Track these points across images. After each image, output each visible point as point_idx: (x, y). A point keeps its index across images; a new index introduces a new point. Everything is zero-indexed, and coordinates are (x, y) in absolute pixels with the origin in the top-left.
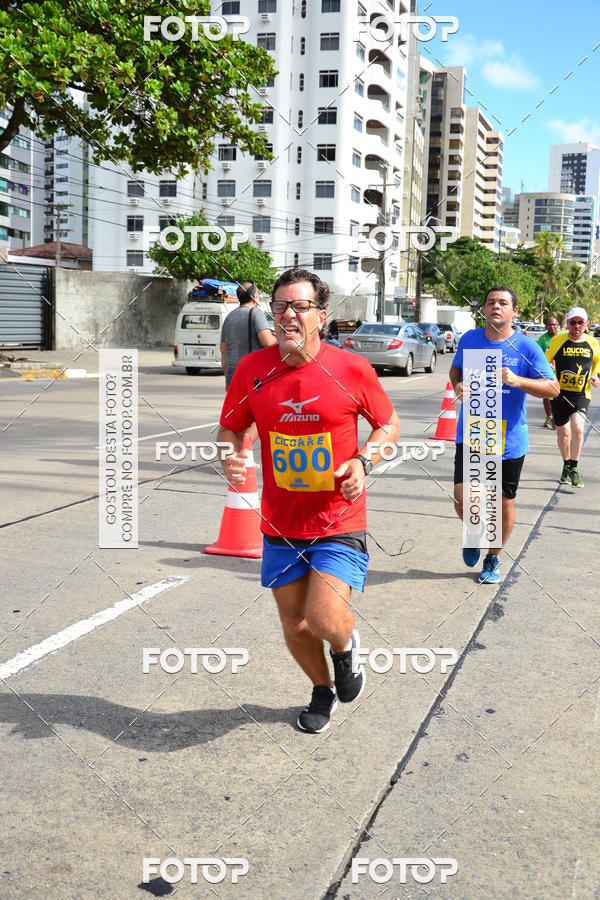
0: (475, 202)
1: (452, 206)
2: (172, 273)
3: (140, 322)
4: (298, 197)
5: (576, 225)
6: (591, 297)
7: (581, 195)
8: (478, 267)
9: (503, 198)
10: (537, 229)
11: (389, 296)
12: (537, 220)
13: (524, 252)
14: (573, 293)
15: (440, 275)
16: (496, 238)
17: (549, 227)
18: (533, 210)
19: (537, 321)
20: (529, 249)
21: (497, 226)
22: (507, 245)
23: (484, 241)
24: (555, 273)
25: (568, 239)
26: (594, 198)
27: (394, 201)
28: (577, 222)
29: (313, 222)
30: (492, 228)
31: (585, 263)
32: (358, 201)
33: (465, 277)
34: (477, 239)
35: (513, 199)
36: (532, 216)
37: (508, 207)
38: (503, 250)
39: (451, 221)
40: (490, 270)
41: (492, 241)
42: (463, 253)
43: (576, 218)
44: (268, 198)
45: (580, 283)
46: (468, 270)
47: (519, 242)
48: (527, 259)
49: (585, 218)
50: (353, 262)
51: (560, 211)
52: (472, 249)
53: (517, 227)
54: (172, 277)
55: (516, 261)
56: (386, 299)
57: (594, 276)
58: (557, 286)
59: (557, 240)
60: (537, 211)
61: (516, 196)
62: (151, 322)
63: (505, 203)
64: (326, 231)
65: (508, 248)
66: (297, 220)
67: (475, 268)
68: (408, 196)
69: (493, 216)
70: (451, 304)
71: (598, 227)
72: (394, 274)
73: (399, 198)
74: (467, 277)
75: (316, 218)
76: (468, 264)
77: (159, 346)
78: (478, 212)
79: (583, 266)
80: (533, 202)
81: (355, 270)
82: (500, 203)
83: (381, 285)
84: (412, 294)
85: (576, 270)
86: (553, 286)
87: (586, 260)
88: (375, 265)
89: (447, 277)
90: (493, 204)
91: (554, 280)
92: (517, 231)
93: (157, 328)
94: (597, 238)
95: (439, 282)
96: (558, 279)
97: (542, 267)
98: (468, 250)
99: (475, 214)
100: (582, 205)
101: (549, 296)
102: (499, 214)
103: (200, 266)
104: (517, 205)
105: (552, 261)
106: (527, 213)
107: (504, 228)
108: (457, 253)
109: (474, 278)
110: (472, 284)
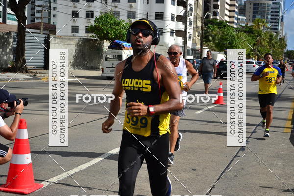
0: (226, 5)
1: (216, 7)
2: (98, 37)
3: (84, 58)
4: (148, 3)
5: (272, 15)
6: (278, 48)
7: (274, 2)
8: (228, 34)
9: (239, 3)
10: (254, 17)
11: (189, 47)
12: (254, 13)
13: (248, 28)
14: (270, 46)
15: (211, 38)
16: (236, 21)
17: (259, 16)
18: (252, 8)
19: (254, 59)
20: (251, 26)
21: (236, 16)
22: (240, 24)
23: (230, 22)
24: (262, 37)
25: (268, 22)
26: (281, 3)
27: (190, 5)
28: (272, 14)
29: (154, 15)
30: (233, 17)
31: (276, 32)
32: (174, 5)
33: (222, 39)
34: (226, 21)
35: (243, 3)
36: (252, 11)
37: (241, 7)
38: (239, 27)
39: (215, 14)
40: (233, 36)
41: (233, 22)
42: (220, 28)
43: (272, 12)
44: (135, 4)
45: (273, 42)
46: (223, 36)
47: (245, 23)
48: (249, 31)
49: (276, 12)
50: (172, 32)
51: (265, 8)
52: (225, 26)
53: (245, 16)
54: (98, 39)
55: (245, 32)
56: (188, 49)
57: (280, 39)
58: (263, 43)
59: (263, 22)
60: (254, 9)
61: (245, 2)
62: (89, 58)
63: (239, 5)
64: (160, 19)
65: (241, 26)
66: (147, 13)
67: (226, 35)
68: (196, 2)
69: (234, 11)
70: (215, 51)
71: (282, 16)
72: (190, 37)
73: (193, 4)
74: (223, 39)
75: (156, 13)
76: (223, 33)
77: (92, 68)
78: (227, 9)
79: (275, 34)
80: (252, 5)
81: (173, 36)
82: (237, 5)
83: (185, 43)
84: (198, 47)
85: (271, 36)
86: (261, 43)
87: (277, 31)
88: (182, 34)
89: (213, 39)
90: (234, 5)
91: (262, 40)
92: (245, 18)
93: (91, 61)
94: (282, 21)
95: (210, 41)
96: (264, 40)
97: (257, 34)
98: (222, 27)
99: (226, 10)
100: (275, 6)
101: (259, 48)
102: (236, 10)
103: (111, 35)
104: (245, 6)
105: (261, 32)
106: (250, 10)
107: (239, 17)
108: (218, 28)
109: (226, 40)
110: (225, 42)
